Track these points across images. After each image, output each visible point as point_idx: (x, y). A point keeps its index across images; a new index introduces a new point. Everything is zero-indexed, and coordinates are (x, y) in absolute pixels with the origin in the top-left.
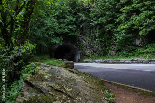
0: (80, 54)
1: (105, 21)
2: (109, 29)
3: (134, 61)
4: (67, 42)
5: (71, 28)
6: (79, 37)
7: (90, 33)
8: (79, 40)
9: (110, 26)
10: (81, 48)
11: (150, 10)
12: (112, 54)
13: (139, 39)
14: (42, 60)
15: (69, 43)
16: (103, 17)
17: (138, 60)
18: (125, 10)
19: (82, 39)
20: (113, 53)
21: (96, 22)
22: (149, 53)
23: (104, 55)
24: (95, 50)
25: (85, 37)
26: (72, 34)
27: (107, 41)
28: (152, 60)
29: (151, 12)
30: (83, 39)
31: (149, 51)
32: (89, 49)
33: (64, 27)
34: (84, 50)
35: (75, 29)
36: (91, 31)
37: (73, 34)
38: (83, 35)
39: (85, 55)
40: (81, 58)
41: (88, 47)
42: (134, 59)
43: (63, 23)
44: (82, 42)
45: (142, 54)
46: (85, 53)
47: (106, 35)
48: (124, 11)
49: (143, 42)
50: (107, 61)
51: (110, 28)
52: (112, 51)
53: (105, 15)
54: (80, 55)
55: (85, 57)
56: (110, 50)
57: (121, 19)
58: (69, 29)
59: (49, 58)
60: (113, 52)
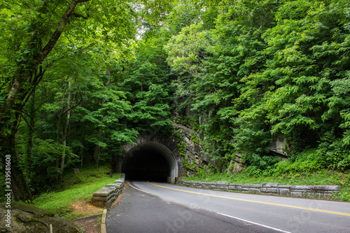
0: (179, 165)
1: (217, 101)
2: (224, 118)
3: (264, 189)
4: (152, 140)
5: (157, 111)
6: (177, 129)
7: (198, 121)
8: (176, 137)
9: (229, 112)
10: (181, 154)
11: (293, 84)
12: (236, 169)
13: (282, 140)
14: (92, 178)
15: (156, 143)
16: (213, 91)
17: (272, 187)
18: (251, 79)
19: (183, 133)
20: (238, 167)
21: (202, 103)
22: (297, 171)
23: (221, 172)
24: (205, 159)
25: (189, 129)
26: (159, 122)
27: (226, 143)
28: (295, 189)
29: (295, 88)
30: (186, 135)
31: (296, 169)
32: (196, 156)
33: (143, 108)
34: (186, 158)
35: (165, 114)
36: (200, 118)
37: (162, 123)
38: (185, 125)
39: (188, 169)
40: (180, 174)
41: (194, 153)
42: (265, 184)
43: (143, 99)
44: (183, 140)
45: (284, 173)
46: (188, 165)
47: (223, 130)
48: (249, 82)
49: (290, 146)
50: (221, 185)
51: (227, 117)
52: (236, 164)
53: (218, 88)
54: (179, 168)
55: (188, 173)
56: (232, 161)
57: (246, 99)
58: (153, 113)
59: (108, 174)
60: (238, 164)
